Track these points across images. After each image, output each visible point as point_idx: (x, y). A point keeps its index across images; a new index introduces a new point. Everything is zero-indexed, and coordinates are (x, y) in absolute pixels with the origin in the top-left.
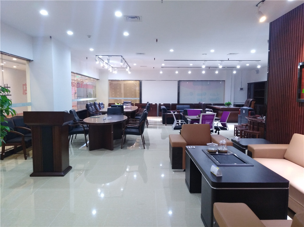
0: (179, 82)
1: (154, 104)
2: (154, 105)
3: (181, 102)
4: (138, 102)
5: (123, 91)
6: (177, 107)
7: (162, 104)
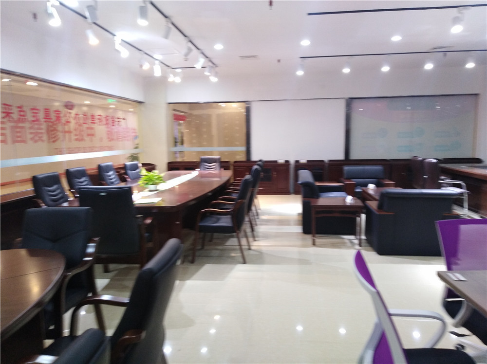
0: (350, 102)
1: (281, 161)
2: (281, 165)
3: (354, 156)
4: (241, 157)
5: (214, 131)
6: (345, 172)
7: (303, 161)
